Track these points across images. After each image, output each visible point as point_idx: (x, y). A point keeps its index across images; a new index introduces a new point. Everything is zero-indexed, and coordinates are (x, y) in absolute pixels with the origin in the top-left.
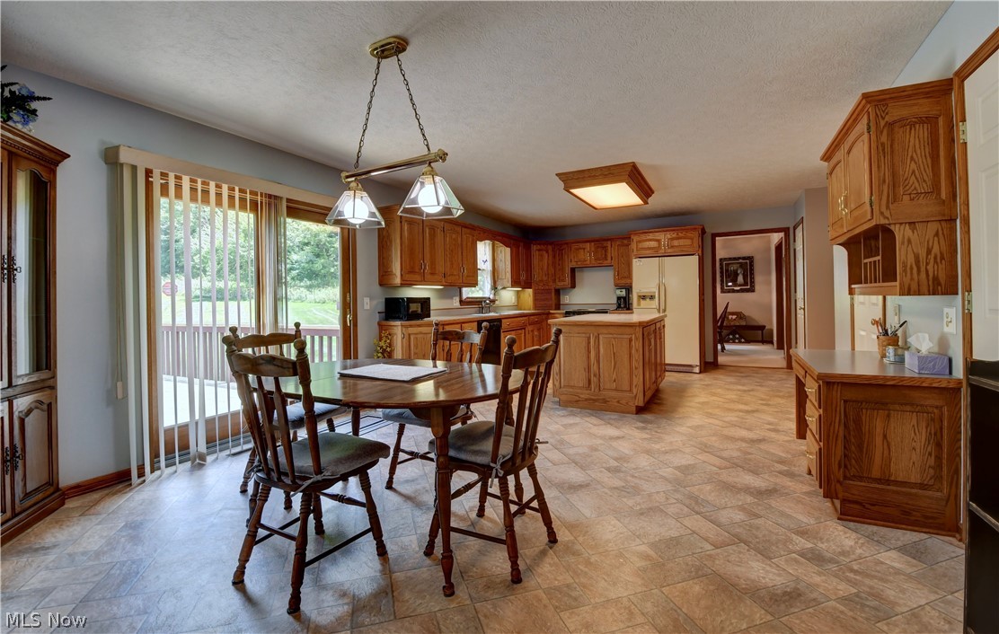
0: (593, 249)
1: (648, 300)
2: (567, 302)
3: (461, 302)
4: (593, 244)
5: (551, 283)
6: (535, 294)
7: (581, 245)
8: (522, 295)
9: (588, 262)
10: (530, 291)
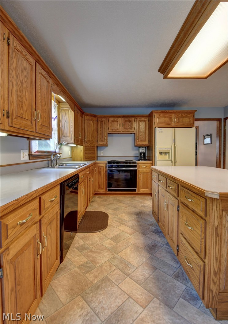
0: (123, 122)
1: (163, 155)
2: (102, 155)
3: (30, 155)
4: (123, 118)
5: (95, 143)
6: (85, 149)
7: (115, 119)
8: (75, 150)
9: (120, 130)
10: (81, 148)
